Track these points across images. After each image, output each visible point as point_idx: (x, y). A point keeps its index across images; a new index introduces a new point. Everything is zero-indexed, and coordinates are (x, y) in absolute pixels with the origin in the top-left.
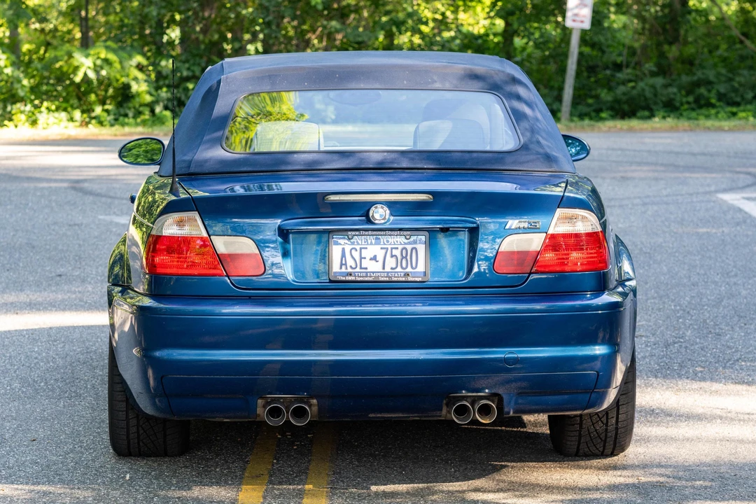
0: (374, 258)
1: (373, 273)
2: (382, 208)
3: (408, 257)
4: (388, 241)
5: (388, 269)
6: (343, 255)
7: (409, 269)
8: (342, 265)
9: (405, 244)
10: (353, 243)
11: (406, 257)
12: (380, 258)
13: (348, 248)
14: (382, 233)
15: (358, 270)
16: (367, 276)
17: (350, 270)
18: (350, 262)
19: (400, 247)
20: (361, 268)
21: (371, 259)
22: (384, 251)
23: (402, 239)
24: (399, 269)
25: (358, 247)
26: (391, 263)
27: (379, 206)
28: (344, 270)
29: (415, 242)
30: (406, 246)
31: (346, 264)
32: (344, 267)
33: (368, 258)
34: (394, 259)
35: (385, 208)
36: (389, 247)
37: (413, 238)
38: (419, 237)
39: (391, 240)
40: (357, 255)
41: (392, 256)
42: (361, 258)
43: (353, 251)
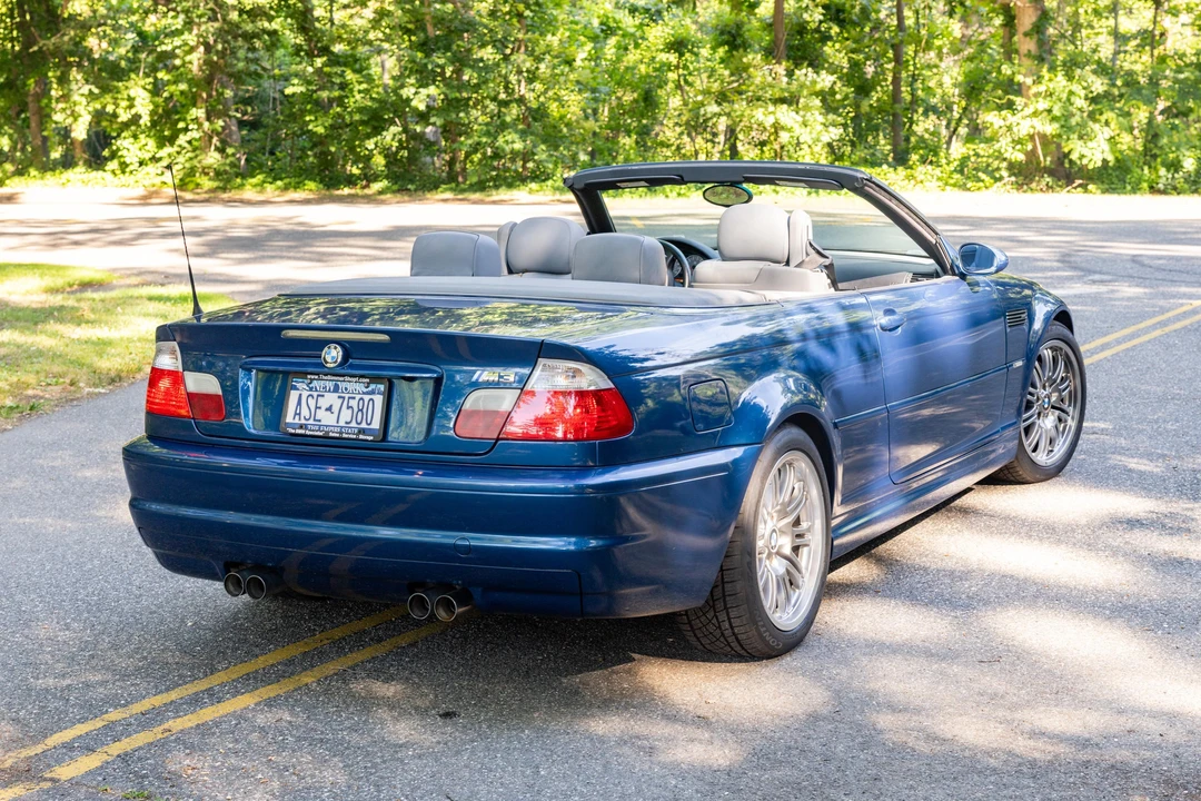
0: (329, 409)
1: (327, 426)
2: (335, 348)
3: (365, 410)
4: (346, 389)
5: (342, 423)
6: (299, 403)
7: (364, 425)
8: (296, 414)
9: (364, 393)
10: (311, 389)
11: (362, 410)
12: (336, 409)
13: (305, 394)
14: (342, 379)
15: (311, 422)
16: (319, 430)
17: (303, 421)
18: (305, 412)
19: (358, 397)
20: (315, 420)
21: (327, 410)
22: (341, 400)
23: (360, 387)
24: (354, 424)
25: (315, 394)
26: (346, 415)
27: (333, 346)
28: (297, 421)
29: (372, 392)
30: (364, 396)
31: (299, 414)
32: (297, 417)
33: (323, 408)
34: (350, 411)
35: (339, 348)
36: (347, 396)
37: (372, 386)
38: (379, 386)
39: (351, 386)
40: (312, 402)
41: (348, 407)
42: (317, 408)
43: (310, 398)
